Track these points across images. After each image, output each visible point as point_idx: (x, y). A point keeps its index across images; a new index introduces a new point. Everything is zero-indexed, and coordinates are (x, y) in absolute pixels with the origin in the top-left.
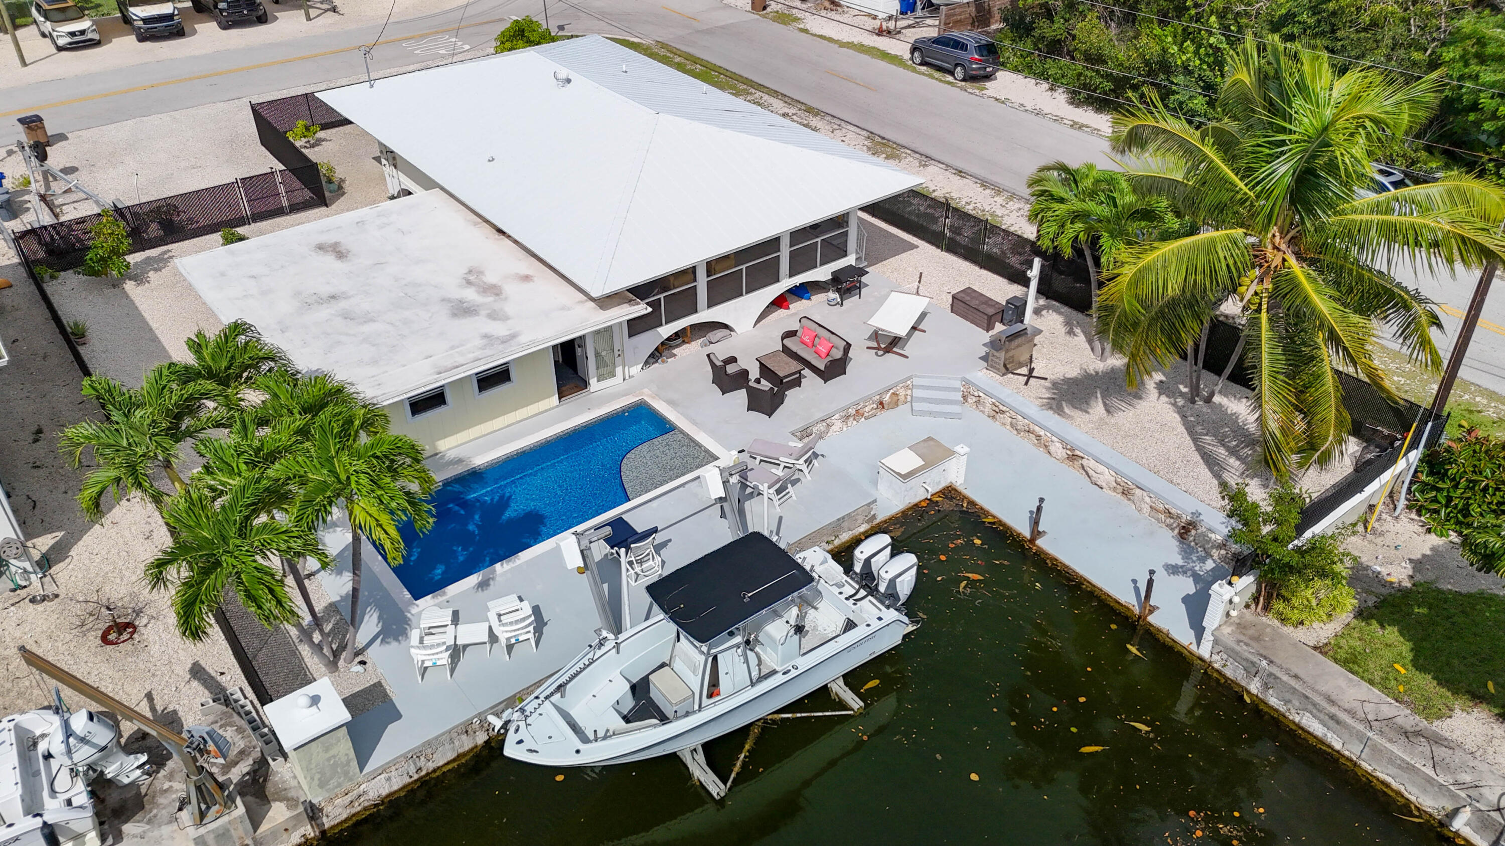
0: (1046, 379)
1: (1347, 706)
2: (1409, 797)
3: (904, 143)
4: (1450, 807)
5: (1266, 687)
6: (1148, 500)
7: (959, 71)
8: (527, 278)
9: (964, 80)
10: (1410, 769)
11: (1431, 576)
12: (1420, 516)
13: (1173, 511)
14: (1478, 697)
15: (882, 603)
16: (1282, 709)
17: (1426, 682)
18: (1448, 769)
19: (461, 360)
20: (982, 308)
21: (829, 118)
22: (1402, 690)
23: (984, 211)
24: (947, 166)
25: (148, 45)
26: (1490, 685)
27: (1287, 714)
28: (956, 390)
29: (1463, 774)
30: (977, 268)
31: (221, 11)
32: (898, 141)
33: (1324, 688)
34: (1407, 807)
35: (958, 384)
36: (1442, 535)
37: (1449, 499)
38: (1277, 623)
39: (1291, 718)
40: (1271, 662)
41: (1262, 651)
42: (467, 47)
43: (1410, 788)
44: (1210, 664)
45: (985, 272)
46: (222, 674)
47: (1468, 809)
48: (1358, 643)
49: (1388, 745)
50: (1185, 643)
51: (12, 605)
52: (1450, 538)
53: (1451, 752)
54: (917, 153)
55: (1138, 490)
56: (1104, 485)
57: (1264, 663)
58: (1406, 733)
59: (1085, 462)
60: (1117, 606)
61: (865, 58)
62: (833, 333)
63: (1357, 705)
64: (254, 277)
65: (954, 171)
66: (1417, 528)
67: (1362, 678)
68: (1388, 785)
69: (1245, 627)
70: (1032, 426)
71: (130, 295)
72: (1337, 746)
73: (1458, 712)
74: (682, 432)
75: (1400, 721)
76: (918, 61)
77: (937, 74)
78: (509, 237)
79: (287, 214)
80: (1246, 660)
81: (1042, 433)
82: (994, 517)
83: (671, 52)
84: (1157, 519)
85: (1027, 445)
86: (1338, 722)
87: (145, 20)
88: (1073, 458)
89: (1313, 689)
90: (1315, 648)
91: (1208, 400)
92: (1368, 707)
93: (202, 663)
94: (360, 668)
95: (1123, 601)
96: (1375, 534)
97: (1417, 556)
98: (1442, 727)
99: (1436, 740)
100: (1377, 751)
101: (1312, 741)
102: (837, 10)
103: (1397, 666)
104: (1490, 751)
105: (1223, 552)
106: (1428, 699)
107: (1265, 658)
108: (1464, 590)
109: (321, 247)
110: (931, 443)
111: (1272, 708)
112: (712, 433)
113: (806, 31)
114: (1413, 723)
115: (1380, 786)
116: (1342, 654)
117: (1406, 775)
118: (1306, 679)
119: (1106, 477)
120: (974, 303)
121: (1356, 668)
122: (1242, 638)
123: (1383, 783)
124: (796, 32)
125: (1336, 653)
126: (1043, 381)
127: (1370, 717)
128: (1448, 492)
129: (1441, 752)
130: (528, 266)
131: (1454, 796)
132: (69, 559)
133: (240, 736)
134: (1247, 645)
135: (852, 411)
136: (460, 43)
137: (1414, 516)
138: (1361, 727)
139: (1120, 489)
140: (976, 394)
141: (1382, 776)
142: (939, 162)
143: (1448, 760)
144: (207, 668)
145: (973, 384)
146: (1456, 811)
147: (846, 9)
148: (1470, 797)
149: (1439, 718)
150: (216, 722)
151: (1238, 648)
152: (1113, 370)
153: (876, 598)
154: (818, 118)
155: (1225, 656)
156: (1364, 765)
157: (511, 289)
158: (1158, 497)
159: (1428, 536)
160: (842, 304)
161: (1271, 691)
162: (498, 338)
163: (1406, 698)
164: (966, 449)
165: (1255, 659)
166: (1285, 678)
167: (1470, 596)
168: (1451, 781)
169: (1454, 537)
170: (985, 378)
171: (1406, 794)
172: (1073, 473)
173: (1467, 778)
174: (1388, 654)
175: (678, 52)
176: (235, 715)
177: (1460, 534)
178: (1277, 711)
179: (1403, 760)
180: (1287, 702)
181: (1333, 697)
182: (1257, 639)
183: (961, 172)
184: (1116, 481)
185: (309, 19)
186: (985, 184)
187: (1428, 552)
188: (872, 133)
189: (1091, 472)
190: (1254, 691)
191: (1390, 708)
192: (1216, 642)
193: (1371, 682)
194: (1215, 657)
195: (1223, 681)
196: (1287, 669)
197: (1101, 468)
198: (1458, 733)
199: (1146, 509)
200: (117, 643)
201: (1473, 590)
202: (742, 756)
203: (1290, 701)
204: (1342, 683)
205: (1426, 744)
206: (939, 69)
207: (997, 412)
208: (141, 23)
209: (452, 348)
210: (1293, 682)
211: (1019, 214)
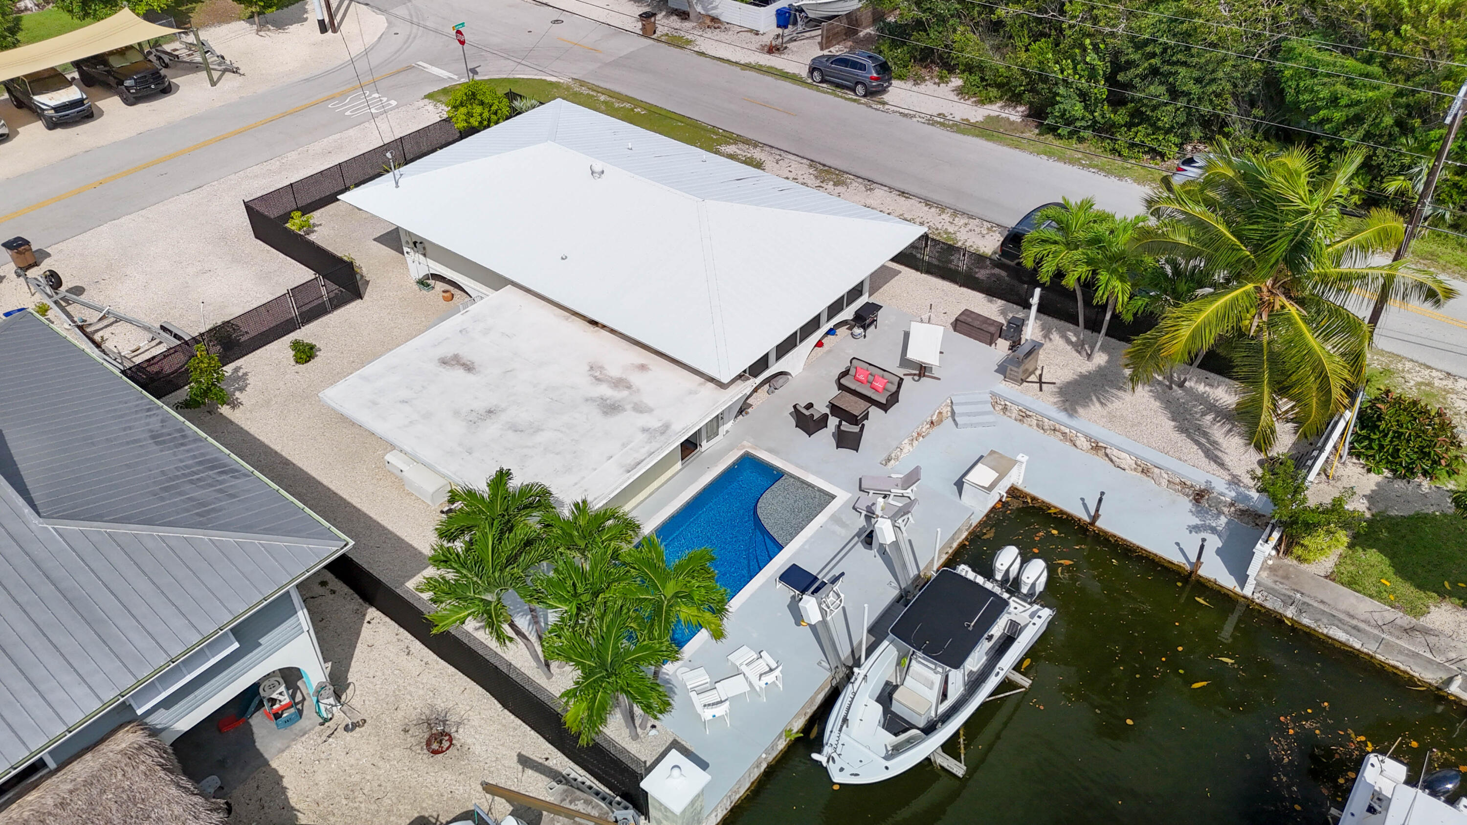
0: (1054, 383)
1: (1362, 618)
2: (1414, 674)
3: (845, 170)
4: (1445, 677)
5: (1300, 611)
6: (1165, 476)
7: (860, 89)
8: (643, 367)
9: (865, 96)
10: (1416, 655)
11: (1381, 506)
12: (1359, 460)
13: (1188, 483)
14: (1443, 594)
15: (1025, 601)
16: (1313, 625)
17: (1407, 590)
18: (1440, 652)
19: (639, 456)
20: (984, 326)
21: (768, 149)
22: (1392, 598)
23: (937, 229)
24: (890, 188)
25: (59, 132)
26: (1446, 584)
27: (1317, 629)
28: (986, 402)
29: (1450, 653)
30: (956, 287)
31: (128, 88)
32: (839, 167)
33: (1343, 607)
34: (1411, 680)
35: (988, 397)
36: (1379, 473)
37: (1382, 447)
38: (1295, 562)
39: (1320, 631)
40: (1302, 594)
41: (1293, 587)
42: (394, 103)
43: (1414, 668)
44: (1252, 601)
45: (964, 290)
46: (547, 759)
47: (1460, 677)
48: (1352, 568)
49: (1398, 641)
50: (1231, 587)
51: (329, 737)
52: (1385, 474)
53: (1437, 638)
54: (859, 177)
55: (1156, 470)
56: (1126, 467)
57: (1298, 595)
58: (1405, 630)
59: (1108, 451)
60: (1170, 566)
61: (769, 79)
62: (885, 371)
63: (1368, 615)
64: (404, 402)
65: (898, 193)
66: (1360, 470)
67: (1364, 594)
68: (1397, 668)
69: (1275, 570)
70: (1057, 426)
71: (233, 419)
72: (1357, 645)
73: (1432, 608)
74: (792, 476)
75: (1398, 622)
76: (818, 79)
77: (839, 91)
78: (604, 327)
79: (330, 312)
80: (1284, 595)
81: (1067, 431)
82: (1056, 508)
83: (593, 90)
84: (1175, 490)
85: (1054, 441)
86: (1359, 630)
87: (57, 109)
88: (1096, 448)
89: (1336, 609)
90: (1326, 577)
91: (1181, 385)
92: (1376, 616)
93: (523, 753)
94: (653, 732)
95: (1175, 561)
96: (1334, 479)
97: (1368, 492)
98: (1424, 621)
99: (1426, 631)
100: (1389, 646)
101: (1337, 645)
102: (719, 28)
103: (1383, 581)
104: (1461, 632)
105: (1233, 509)
106: (1411, 602)
107: (1298, 591)
108: (1406, 514)
109: (444, 362)
110: (996, 455)
111: (1304, 626)
112: (818, 474)
113: (702, 54)
114: (1407, 622)
115: (1391, 669)
116: (1345, 579)
117: (1411, 660)
118: (1329, 602)
119: (1127, 461)
120: (976, 324)
121: (1358, 587)
122: (1277, 579)
123: (1393, 667)
124: (695, 55)
125: (1341, 578)
126: (1052, 386)
127: (1380, 623)
128: (1380, 441)
129: (1432, 640)
130: (639, 356)
131: (1449, 670)
132: (351, 686)
133: (590, 807)
134: (1282, 583)
135: (915, 435)
136: (385, 99)
137: (1354, 460)
138: (1376, 632)
139: (1140, 469)
140: (1003, 403)
141: (1392, 662)
142: (882, 185)
143: (1437, 645)
144: (531, 757)
145: (1000, 396)
146: (1450, 680)
147: (727, 26)
148: (1459, 668)
149: (1422, 615)
150: (564, 800)
151: (1276, 587)
152: (1100, 367)
153: (1018, 597)
154: (758, 149)
155: (1266, 594)
156: (1378, 656)
157: (636, 379)
158: (1174, 473)
159: (1370, 475)
160: (865, 336)
161: (1304, 615)
162: (655, 430)
163: (1397, 604)
164: (1026, 458)
165: (1291, 593)
166: (1316, 604)
167: (1410, 518)
168: (1445, 660)
169: (1386, 473)
170: (1006, 388)
171: (1411, 673)
172: (1099, 460)
173: (1453, 655)
174: (1375, 572)
175: (600, 90)
176: (576, 791)
177: (1392, 470)
178: (1308, 627)
179: (1410, 650)
180: (1316, 621)
181: (1352, 613)
182: (1287, 577)
183: (903, 193)
184: (1136, 464)
185: (213, 83)
186: (928, 203)
187: (1374, 488)
188: (812, 161)
189: (1114, 458)
190: (1290, 616)
191: (1390, 614)
192: (1258, 584)
193: (1371, 596)
194: (1256, 595)
195: (1263, 611)
196: (1315, 597)
197: (1124, 455)
198: (1438, 623)
199: (1164, 483)
200: (443, 752)
201: (1412, 513)
202: (961, 740)
203: (1320, 620)
204: (1353, 600)
205: (1420, 636)
206: (838, 86)
207: (1024, 416)
208: (53, 111)
209: (624, 445)
210: (1322, 607)
211: (967, 229)
